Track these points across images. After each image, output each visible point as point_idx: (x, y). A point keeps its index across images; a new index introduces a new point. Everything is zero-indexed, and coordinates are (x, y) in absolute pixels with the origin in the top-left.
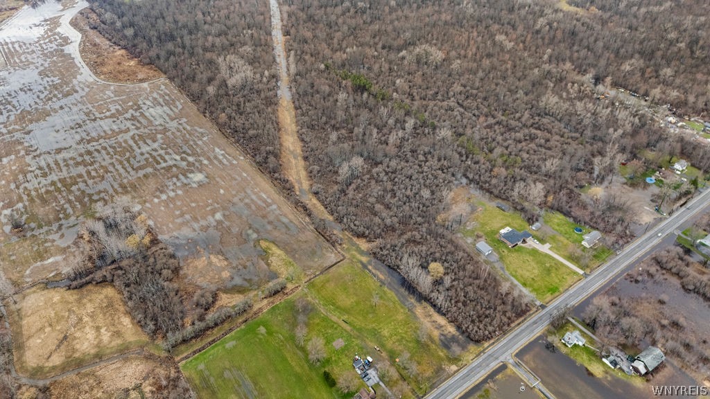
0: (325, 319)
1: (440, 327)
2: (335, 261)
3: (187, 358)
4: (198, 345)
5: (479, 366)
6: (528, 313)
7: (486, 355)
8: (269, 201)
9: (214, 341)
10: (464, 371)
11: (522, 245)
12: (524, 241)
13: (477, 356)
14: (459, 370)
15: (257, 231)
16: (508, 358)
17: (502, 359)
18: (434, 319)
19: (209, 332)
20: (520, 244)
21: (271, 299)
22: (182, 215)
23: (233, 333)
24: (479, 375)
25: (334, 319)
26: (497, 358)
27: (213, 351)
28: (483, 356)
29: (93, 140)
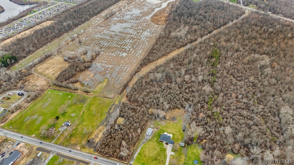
0: (82, 107)
1: (97, 136)
2: (110, 97)
3: (51, 89)
4: (58, 88)
5: (83, 155)
6: (123, 161)
7: (91, 155)
8: (127, 71)
9: (60, 90)
10: (79, 152)
11: (164, 144)
12: (167, 144)
13: (89, 153)
14: (79, 150)
15: (110, 76)
16: (93, 163)
17: (91, 161)
18: (100, 133)
19: (63, 88)
20: (164, 142)
21: (83, 92)
22: (105, 61)
23: (65, 92)
24: (79, 157)
25: (83, 109)
26: (90, 159)
27: (56, 92)
28: (90, 155)
29: (122, 33)
